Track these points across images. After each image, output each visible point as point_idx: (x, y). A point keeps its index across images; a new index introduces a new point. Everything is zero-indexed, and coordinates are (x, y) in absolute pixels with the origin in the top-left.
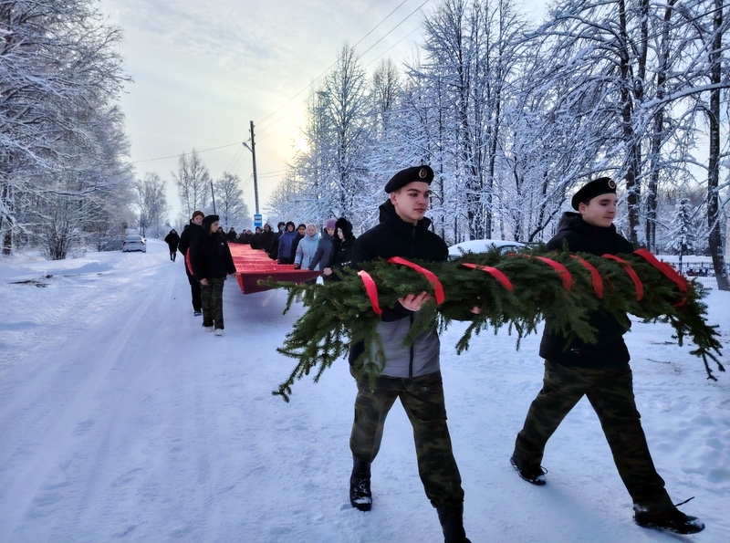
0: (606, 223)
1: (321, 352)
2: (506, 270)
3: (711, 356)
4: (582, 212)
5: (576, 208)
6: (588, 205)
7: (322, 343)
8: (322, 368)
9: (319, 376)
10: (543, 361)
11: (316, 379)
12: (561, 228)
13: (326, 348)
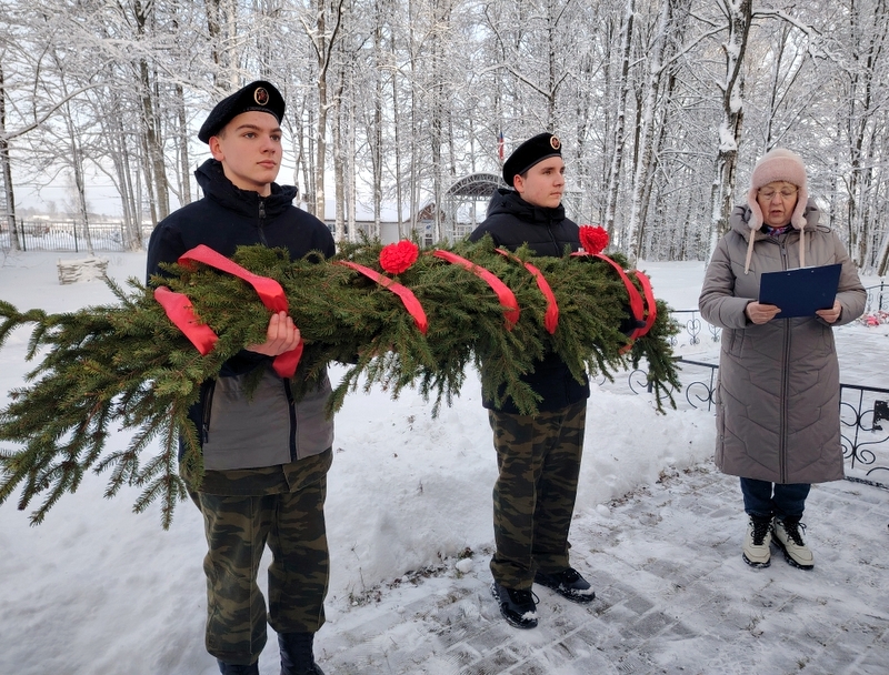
0: (552, 203)
1: (59, 459)
2: (426, 296)
3: (664, 388)
4: (519, 189)
5: (511, 184)
6: (526, 178)
7: (66, 438)
8: (58, 492)
9: (45, 509)
10: (486, 412)
11: (38, 518)
12: (492, 211)
13: (73, 449)
